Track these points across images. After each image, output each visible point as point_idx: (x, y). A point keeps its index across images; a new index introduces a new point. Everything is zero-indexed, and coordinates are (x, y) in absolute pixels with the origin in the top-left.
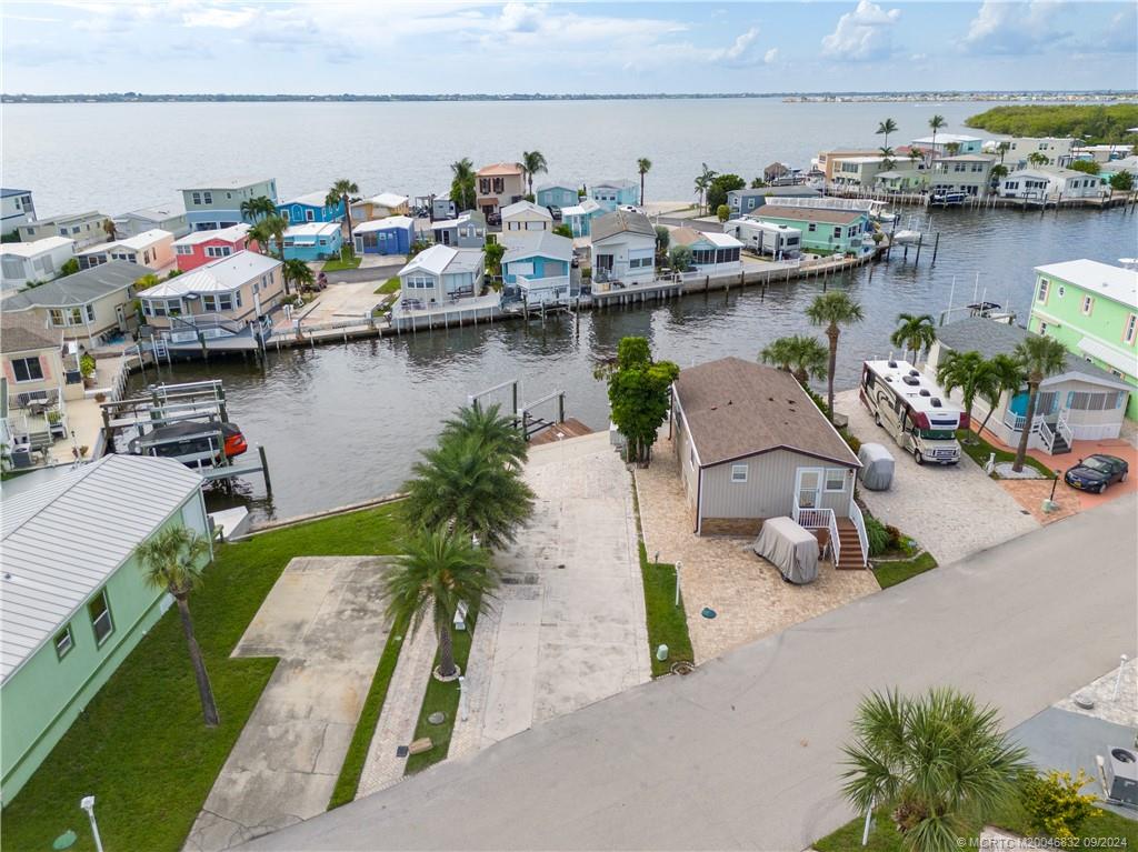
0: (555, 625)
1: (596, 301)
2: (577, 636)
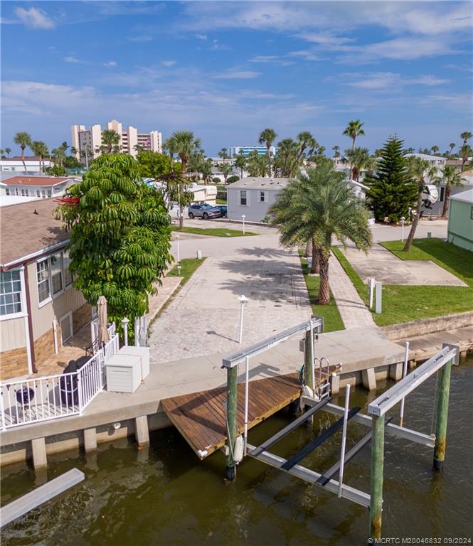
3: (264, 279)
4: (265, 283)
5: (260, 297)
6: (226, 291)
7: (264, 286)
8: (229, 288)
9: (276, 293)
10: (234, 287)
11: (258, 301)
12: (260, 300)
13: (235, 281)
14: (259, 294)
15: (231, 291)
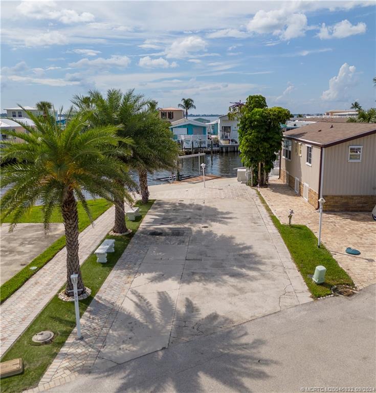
0: (200, 260)
1: (222, 148)
2: (223, 267)
3: (187, 226)
4: (187, 220)
5: (193, 207)
6: (225, 211)
7: (188, 217)
8: (222, 213)
9: (179, 209)
10: (218, 214)
11: (195, 204)
12: (193, 204)
13: (220, 222)
14: (194, 209)
15: (220, 210)
